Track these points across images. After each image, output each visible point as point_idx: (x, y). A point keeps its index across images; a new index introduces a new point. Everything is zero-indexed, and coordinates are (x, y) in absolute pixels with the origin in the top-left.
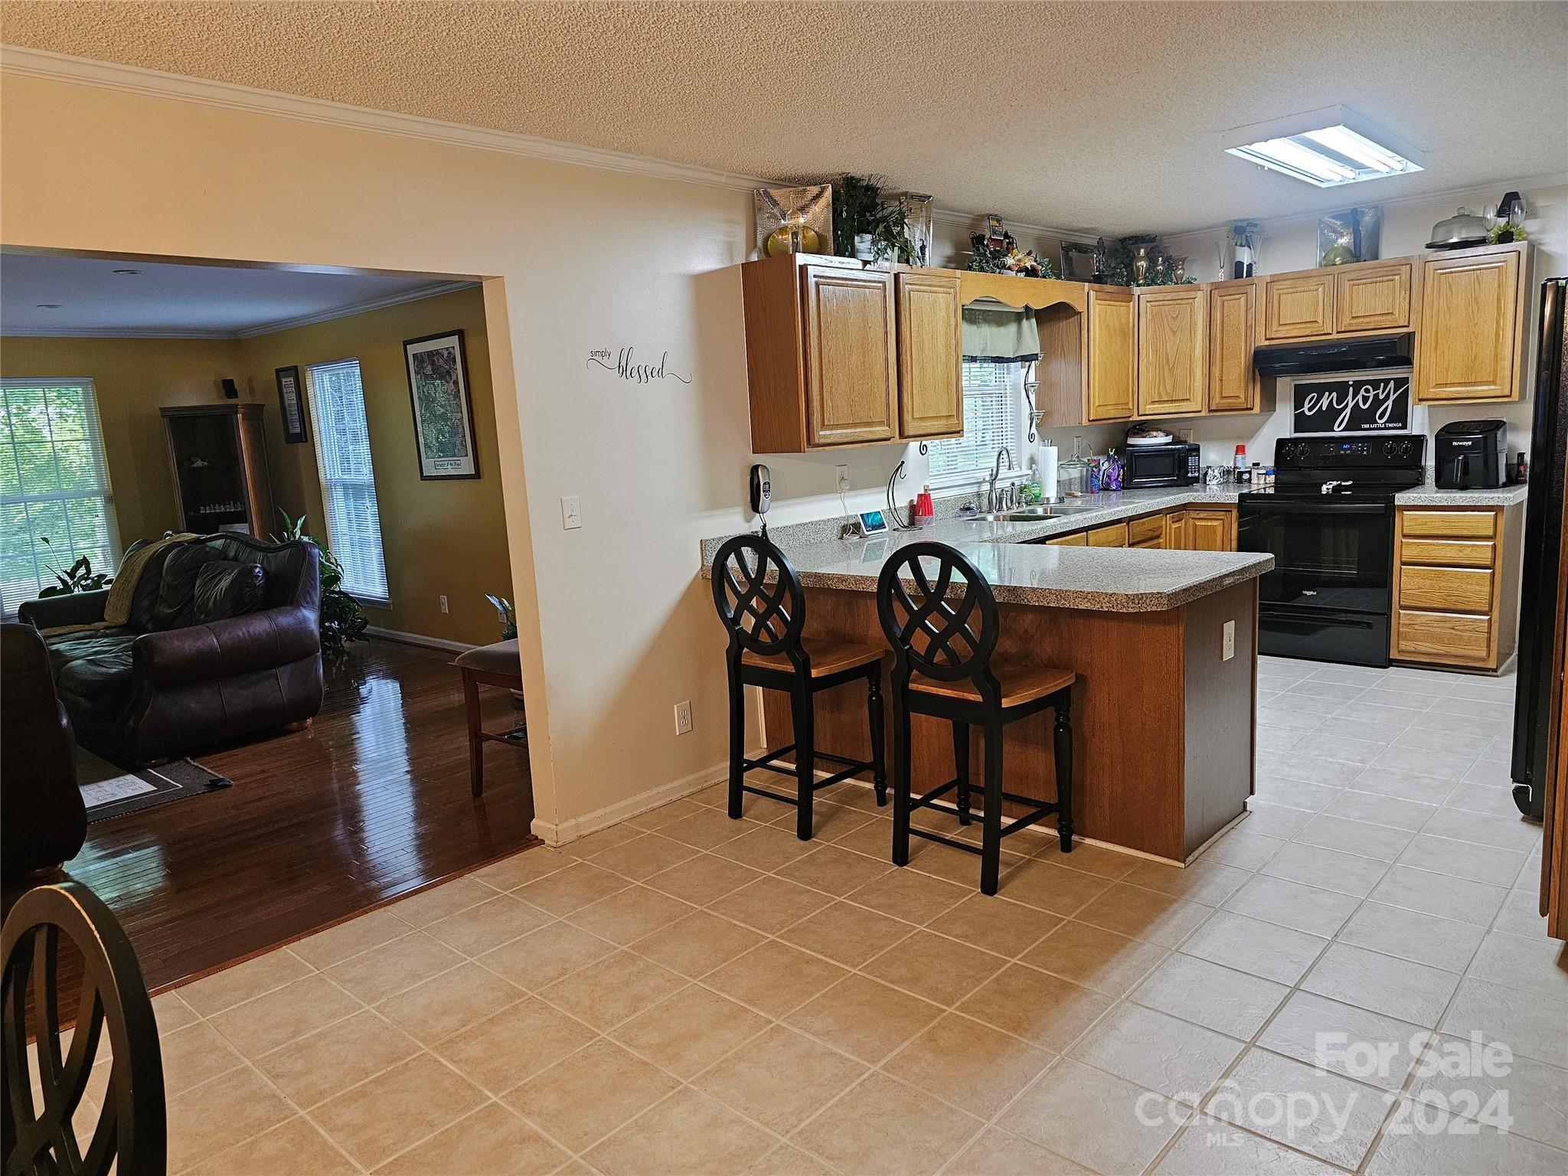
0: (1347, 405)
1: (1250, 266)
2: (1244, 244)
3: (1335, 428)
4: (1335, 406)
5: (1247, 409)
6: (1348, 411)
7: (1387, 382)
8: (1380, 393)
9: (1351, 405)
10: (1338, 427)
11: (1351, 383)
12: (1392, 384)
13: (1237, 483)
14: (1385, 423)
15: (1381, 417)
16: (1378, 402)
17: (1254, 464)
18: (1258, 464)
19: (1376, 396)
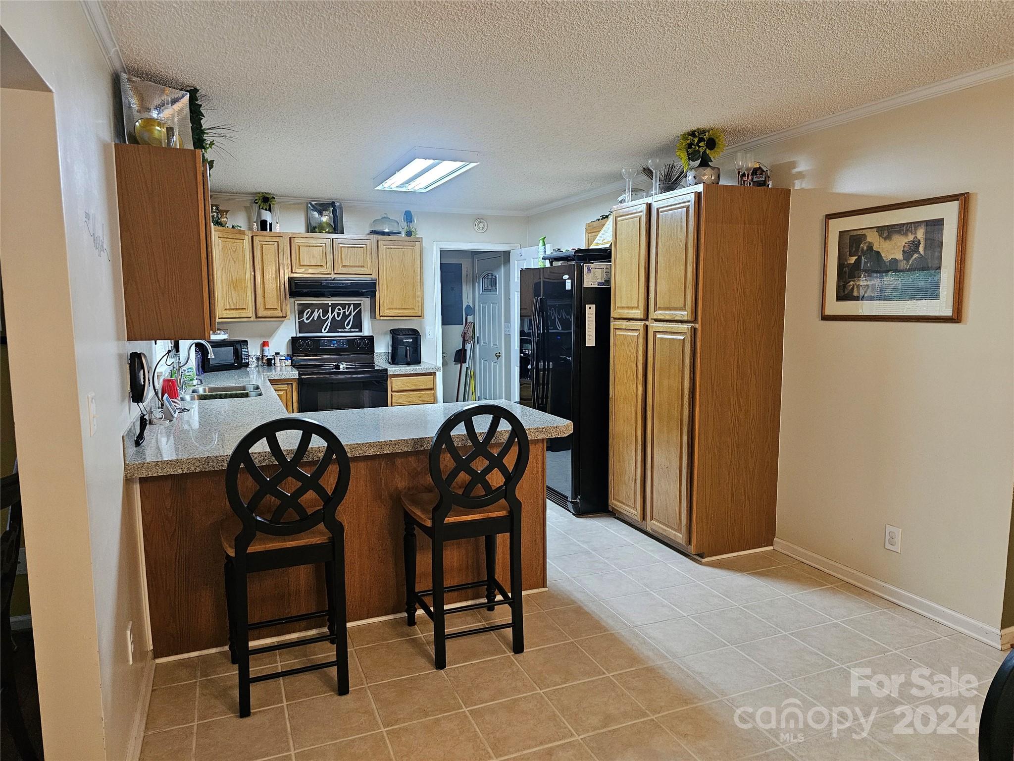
0: (328, 317)
1: (271, 224)
2: (268, 209)
3: (323, 331)
4: (322, 317)
5: (283, 317)
6: (329, 320)
7: (349, 305)
8: (346, 311)
9: (331, 317)
10: (325, 330)
11: (330, 304)
12: (352, 306)
13: (268, 366)
14: (350, 328)
15: (348, 325)
16: (345, 317)
17: (276, 353)
18: (278, 353)
19: (344, 312)
